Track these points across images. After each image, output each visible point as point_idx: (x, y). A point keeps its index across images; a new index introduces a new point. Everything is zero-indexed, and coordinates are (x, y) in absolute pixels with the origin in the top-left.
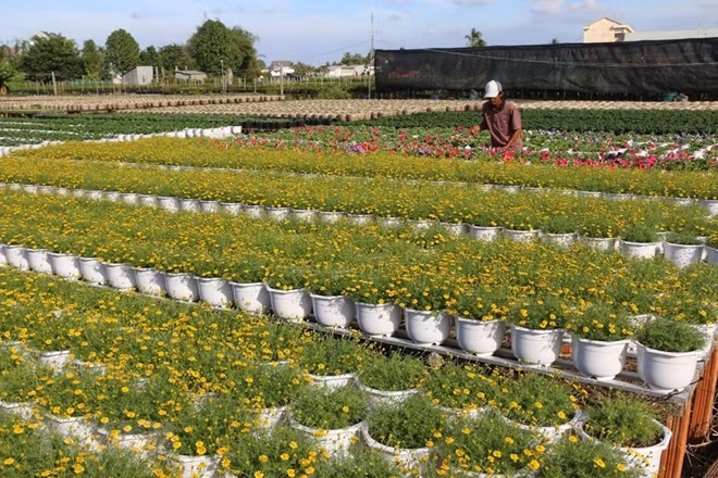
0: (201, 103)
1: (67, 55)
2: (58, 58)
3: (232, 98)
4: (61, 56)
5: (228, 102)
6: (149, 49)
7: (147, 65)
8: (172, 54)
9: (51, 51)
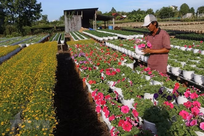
0: (185, 24)
1: (170, 11)
2: (168, 12)
3: (200, 22)
4: (169, 11)
5: (198, 24)
6: (191, 8)
7: (190, 13)
8: (201, 9)
9: (166, 11)
